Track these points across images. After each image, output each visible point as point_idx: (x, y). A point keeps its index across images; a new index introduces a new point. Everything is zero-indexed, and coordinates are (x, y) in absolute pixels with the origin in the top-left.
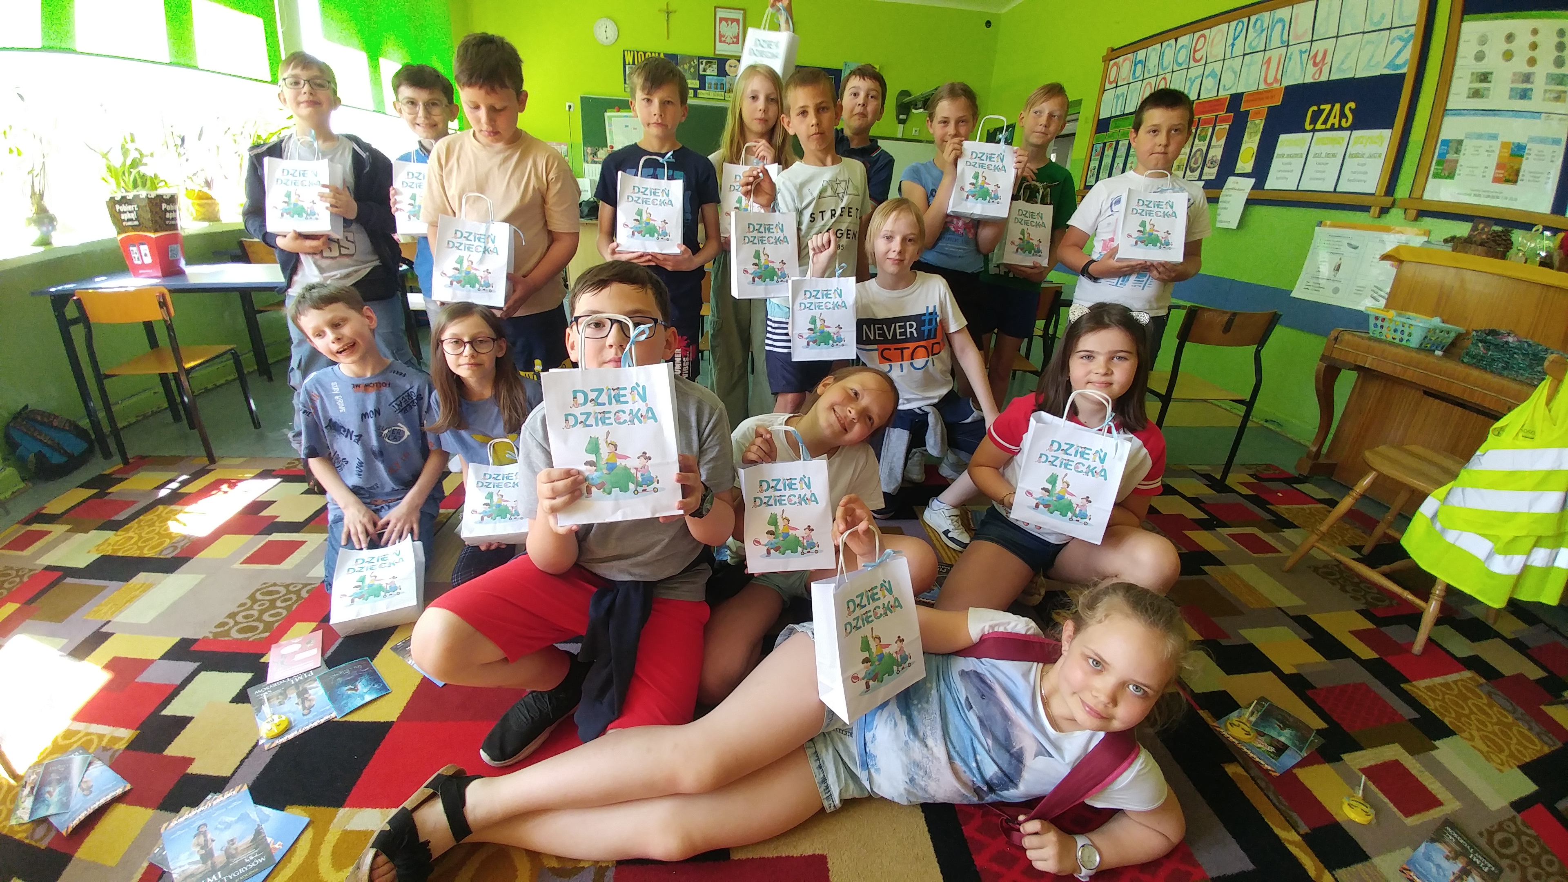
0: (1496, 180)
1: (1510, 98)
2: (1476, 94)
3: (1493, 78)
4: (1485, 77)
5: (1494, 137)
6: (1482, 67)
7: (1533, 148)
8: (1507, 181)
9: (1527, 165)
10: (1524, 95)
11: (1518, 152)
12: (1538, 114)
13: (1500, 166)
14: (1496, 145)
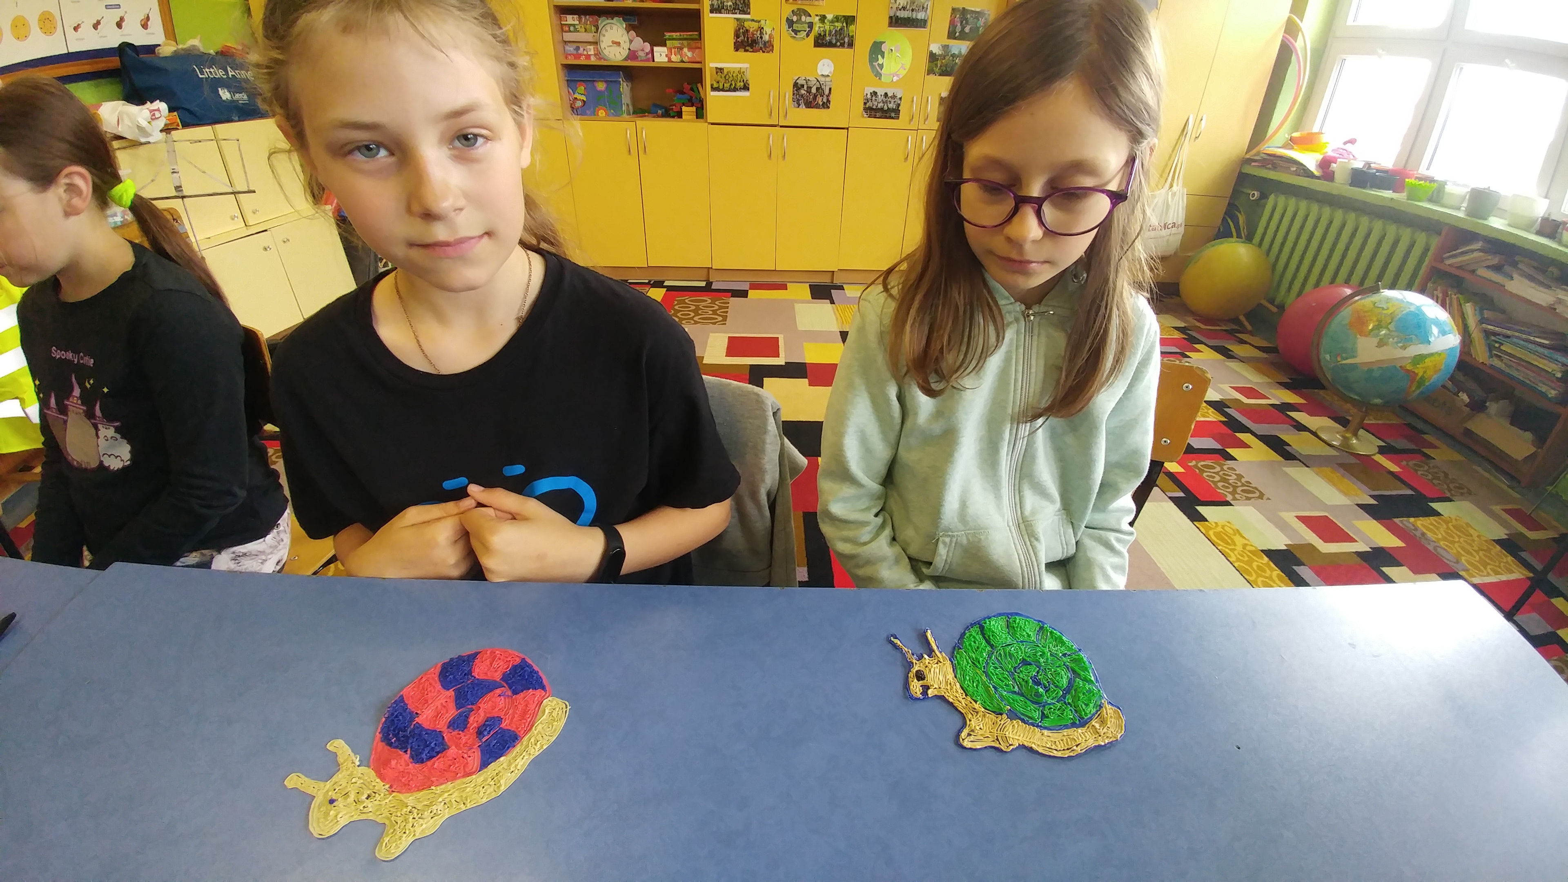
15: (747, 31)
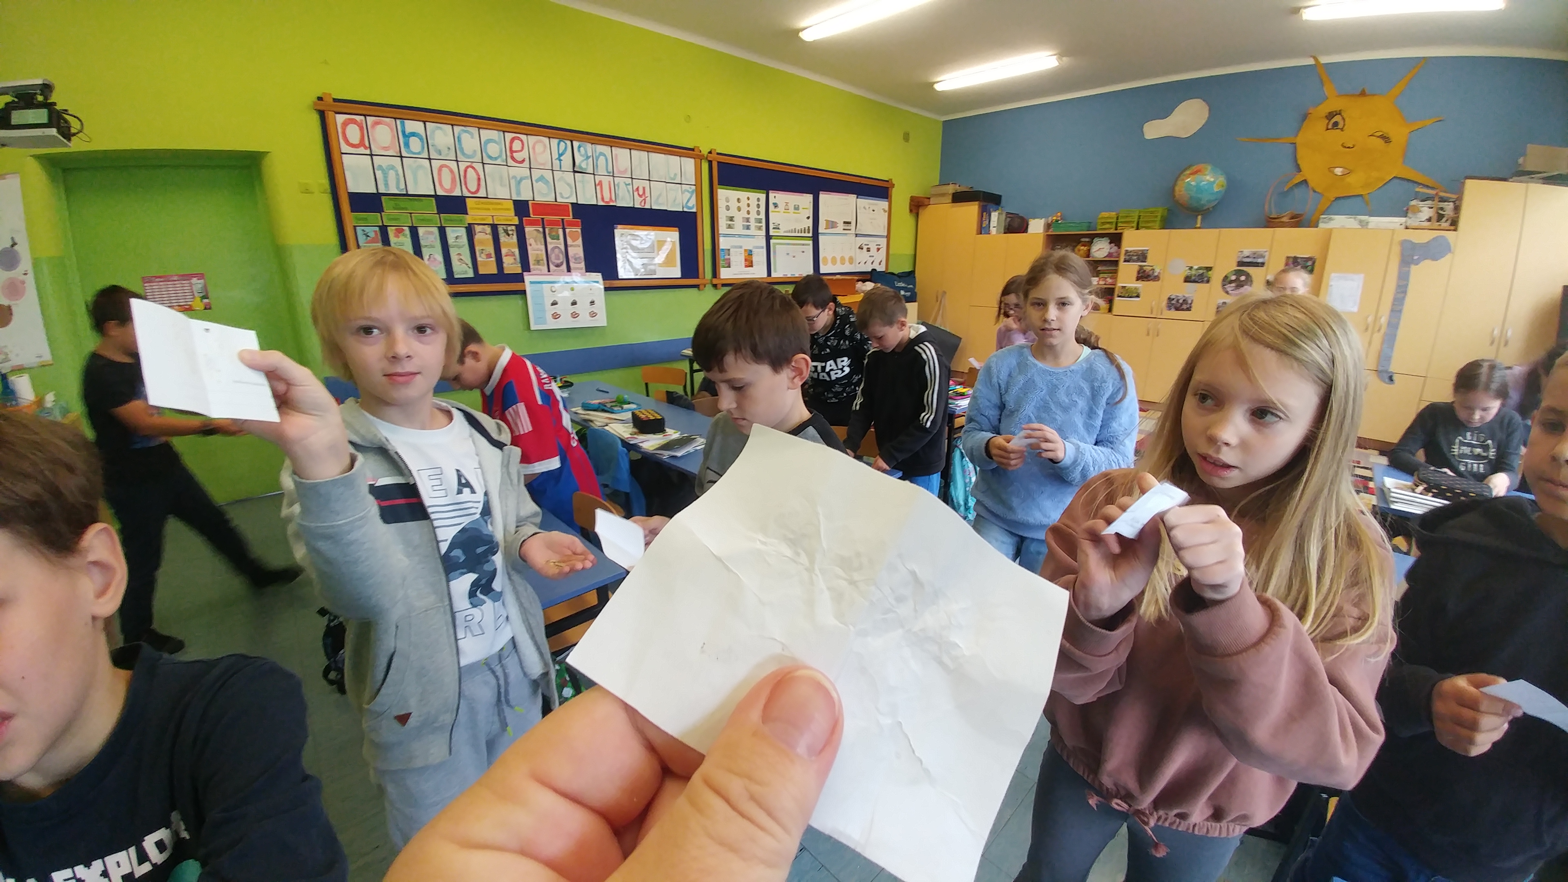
0: (746, 266)
1: (743, 229)
2: (729, 227)
3: (734, 219)
4: (731, 219)
5: (741, 247)
6: (730, 215)
7: (755, 251)
8: (750, 266)
9: (755, 259)
10: (748, 228)
11: (750, 253)
12: (753, 236)
13: (746, 260)
14: (742, 251)
15: (1145, 271)
